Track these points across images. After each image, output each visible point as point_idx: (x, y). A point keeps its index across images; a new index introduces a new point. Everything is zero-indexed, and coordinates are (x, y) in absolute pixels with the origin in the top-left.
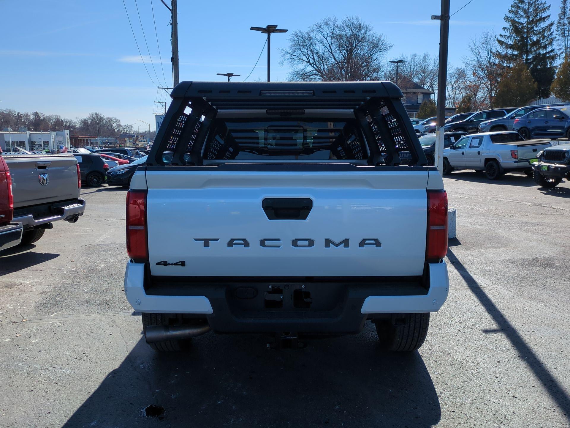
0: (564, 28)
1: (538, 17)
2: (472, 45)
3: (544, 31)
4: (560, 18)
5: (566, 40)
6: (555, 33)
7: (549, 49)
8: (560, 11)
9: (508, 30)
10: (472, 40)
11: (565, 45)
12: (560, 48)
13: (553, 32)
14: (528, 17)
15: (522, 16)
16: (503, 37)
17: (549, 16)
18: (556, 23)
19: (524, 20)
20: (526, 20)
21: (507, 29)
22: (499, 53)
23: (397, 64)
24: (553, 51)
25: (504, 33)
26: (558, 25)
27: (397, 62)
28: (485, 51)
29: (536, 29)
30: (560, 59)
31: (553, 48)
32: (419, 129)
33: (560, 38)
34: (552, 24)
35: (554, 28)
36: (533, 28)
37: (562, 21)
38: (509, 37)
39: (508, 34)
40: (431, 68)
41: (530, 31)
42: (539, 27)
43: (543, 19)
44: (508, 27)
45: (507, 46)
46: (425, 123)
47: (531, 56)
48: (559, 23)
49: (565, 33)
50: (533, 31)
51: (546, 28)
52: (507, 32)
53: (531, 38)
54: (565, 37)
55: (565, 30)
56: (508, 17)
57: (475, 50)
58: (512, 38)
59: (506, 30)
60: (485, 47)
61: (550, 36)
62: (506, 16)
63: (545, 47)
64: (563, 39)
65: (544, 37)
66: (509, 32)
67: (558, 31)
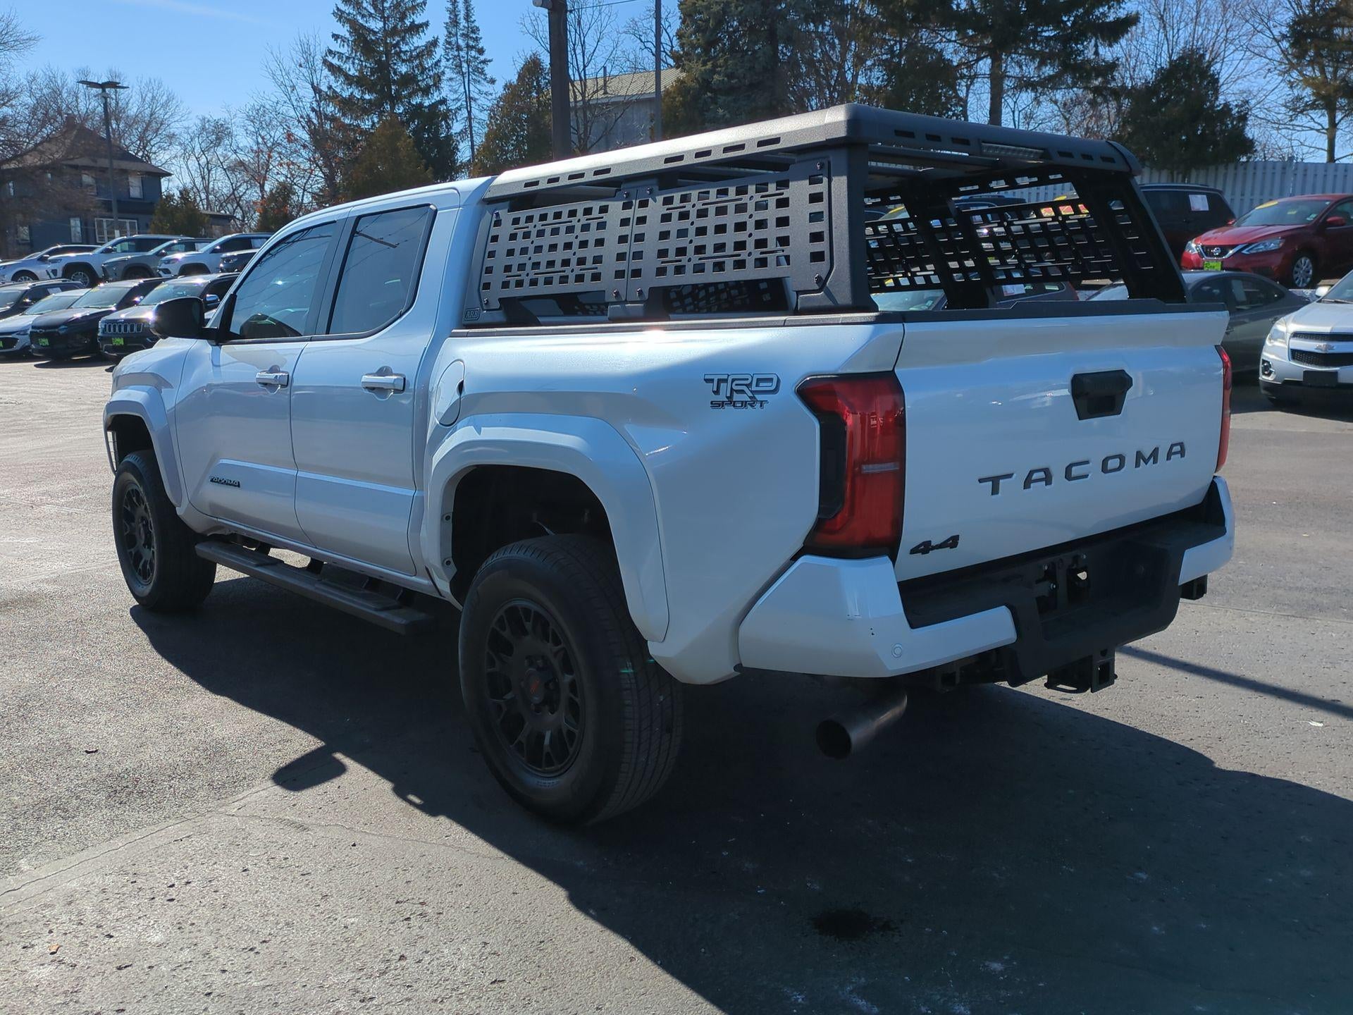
0: (459, 56)
1: (408, 23)
2: (274, 66)
3: (420, 56)
4: (450, 33)
5: (466, 80)
6: (443, 63)
7: (436, 97)
8: (446, 17)
9: (344, 42)
10: (272, 53)
11: (465, 92)
12: (457, 96)
13: (439, 61)
14: (385, 19)
15: (371, 15)
16: (337, 56)
17: (427, 24)
18: (441, 41)
19: (376, 25)
20: (381, 25)
21: (344, 40)
22: (335, 92)
23: (104, 91)
24: (443, 101)
25: (335, 46)
26: (447, 46)
27: (103, 86)
28: (308, 84)
29: (405, 48)
30: (457, 121)
31: (443, 95)
32: (206, 264)
33: (454, 76)
34: (434, 43)
35: (439, 52)
36: (397, 45)
37: (453, 39)
38: (348, 58)
39: (345, 50)
40: (135, 110)
41: (393, 52)
42: (410, 45)
43: (416, 29)
44: (343, 35)
45: (349, 80)
46: (218, 247)
47: (400, 109)
48: (449, 43)
49: (461, 67)
50: (398, 54)
51: (423, 51)
52: (343, 45)
53: (396, 67)
54: (463, 74)
55: (462, 59)
56: (343, 12)
57: (282, 80)
58: (357, 61)
59: (339, 41)
60: (306, 74)
61: (436, 69)
62: (338, 9)
63: (426, 91)
64: (460, 77)
65: (423, 70)
66: (348, 45)
67: (448, 60)
